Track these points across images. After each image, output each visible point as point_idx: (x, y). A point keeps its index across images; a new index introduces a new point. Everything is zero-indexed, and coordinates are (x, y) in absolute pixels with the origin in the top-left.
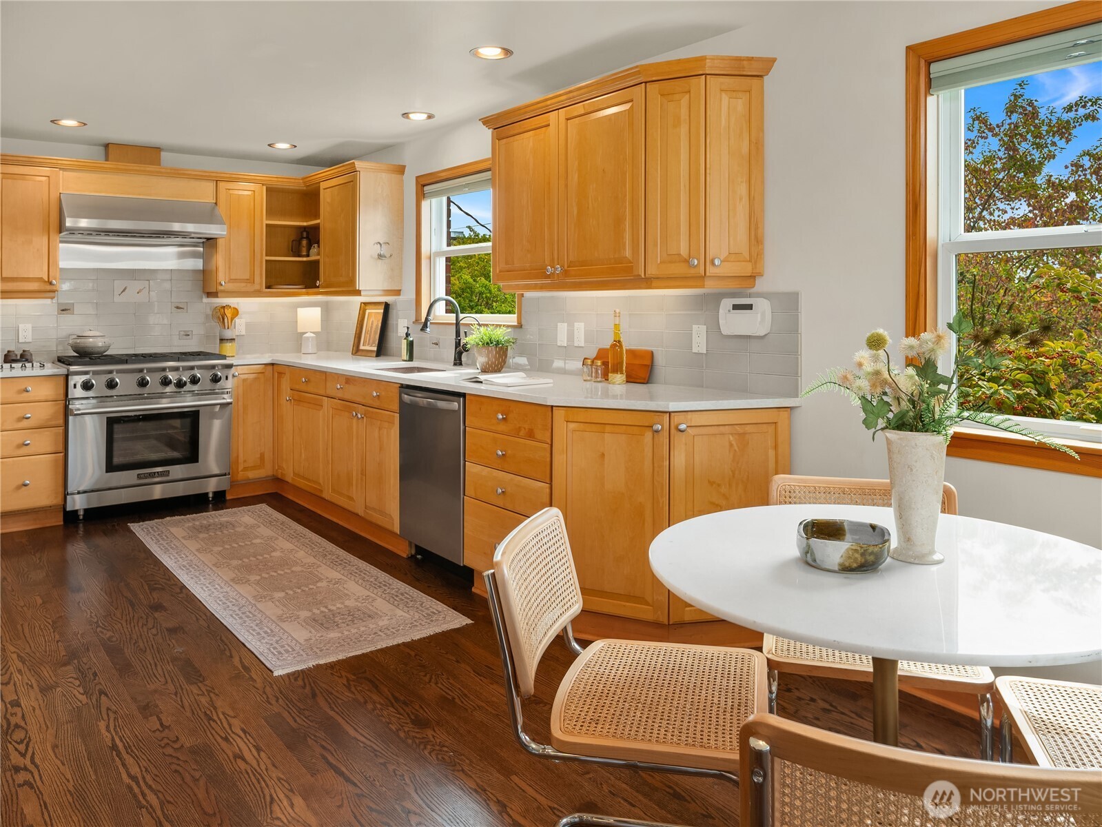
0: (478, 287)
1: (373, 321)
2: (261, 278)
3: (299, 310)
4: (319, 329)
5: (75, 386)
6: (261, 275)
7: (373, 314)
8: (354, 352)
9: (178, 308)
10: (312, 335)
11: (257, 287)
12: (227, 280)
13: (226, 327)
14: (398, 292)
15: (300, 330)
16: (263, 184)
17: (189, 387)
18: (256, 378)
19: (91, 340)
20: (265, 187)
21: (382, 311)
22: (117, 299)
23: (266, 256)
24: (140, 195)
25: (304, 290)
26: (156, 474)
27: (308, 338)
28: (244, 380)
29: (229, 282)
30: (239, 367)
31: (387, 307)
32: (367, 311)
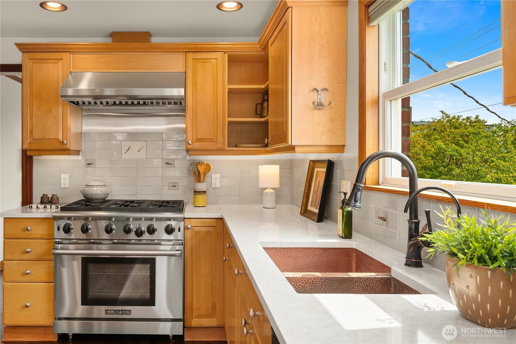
0: (449, 152)
1: (319, 181)
2: (224, 137)
3: (260, 166)
4: (277, 185)
5: (59, 229)
6: (224, 134)
7: (320, 173)
8: (302, 212)
9: (167, 163)
10: (272, 191)
11: (220, 146)
12: (194, 140)
13: (200, 182)
14: (341, 148)
15: (261, 186)
16: (225, 52)
17: (146, 236)
18: (208, 232)
19: (95, 189)
20: (226, 55)
21: (325, 170)
22: (124, 156)
23: (228, 117)
24: (127, 69)
25: (263, 149)
26: (120, 312)
27: (267, 194)
28: (198, 232)
29: (196, 142)
30: (192, 220)
31: (330, 165)
32: (316, 170)
